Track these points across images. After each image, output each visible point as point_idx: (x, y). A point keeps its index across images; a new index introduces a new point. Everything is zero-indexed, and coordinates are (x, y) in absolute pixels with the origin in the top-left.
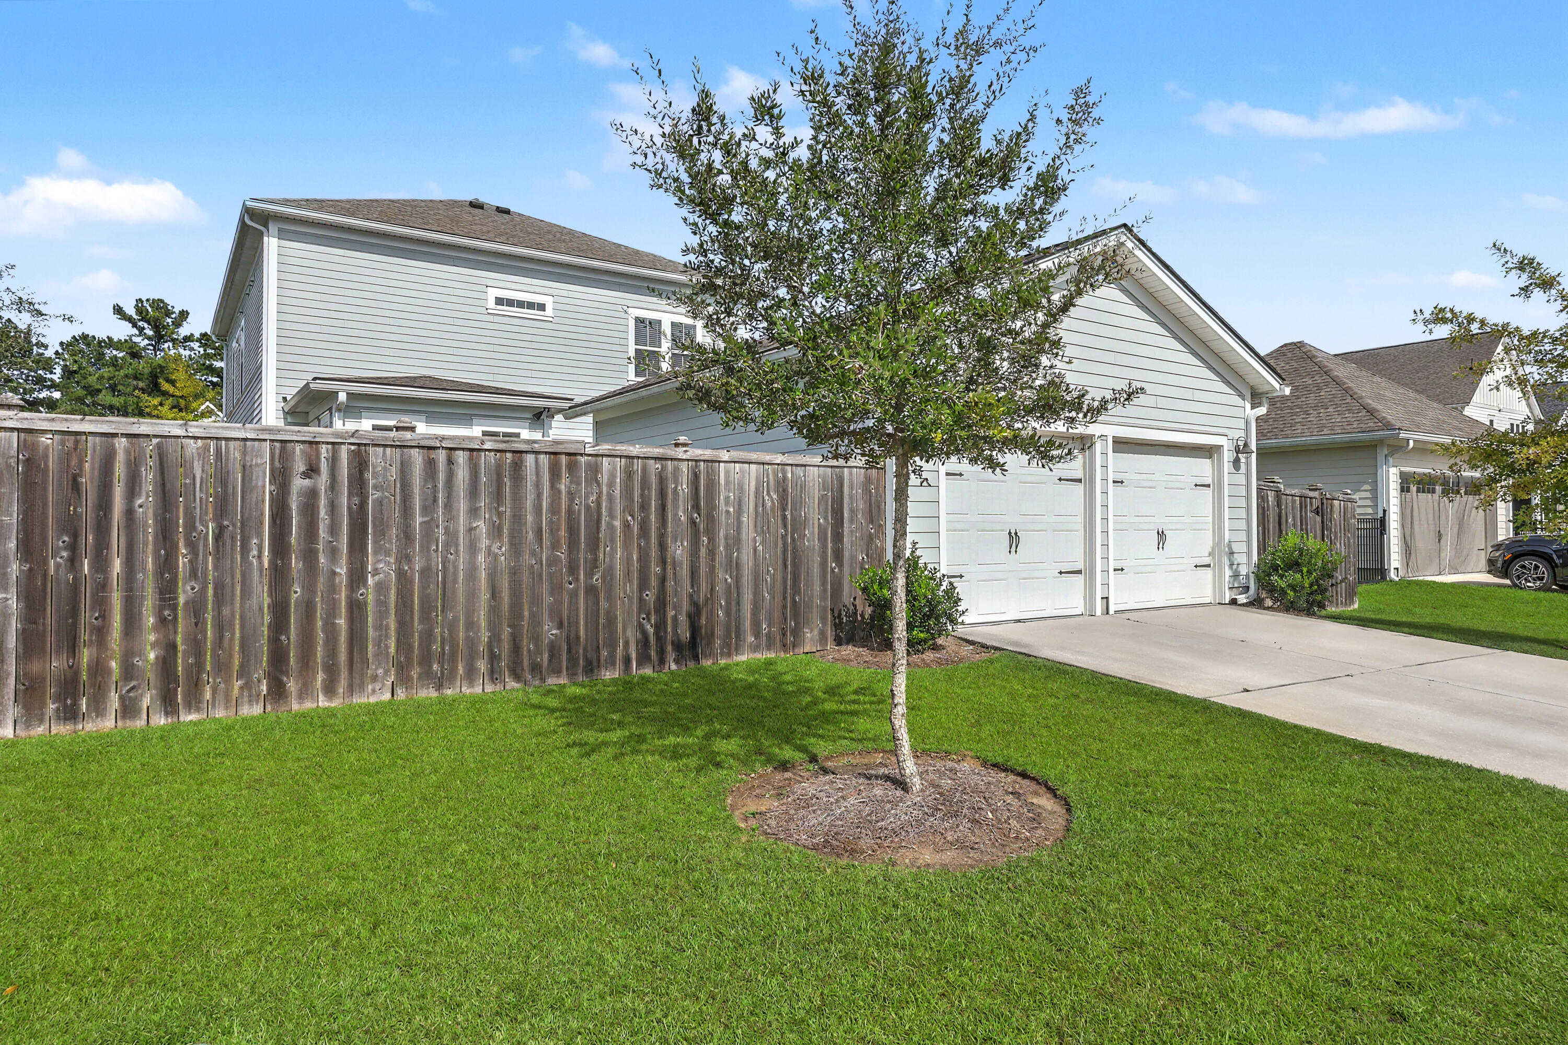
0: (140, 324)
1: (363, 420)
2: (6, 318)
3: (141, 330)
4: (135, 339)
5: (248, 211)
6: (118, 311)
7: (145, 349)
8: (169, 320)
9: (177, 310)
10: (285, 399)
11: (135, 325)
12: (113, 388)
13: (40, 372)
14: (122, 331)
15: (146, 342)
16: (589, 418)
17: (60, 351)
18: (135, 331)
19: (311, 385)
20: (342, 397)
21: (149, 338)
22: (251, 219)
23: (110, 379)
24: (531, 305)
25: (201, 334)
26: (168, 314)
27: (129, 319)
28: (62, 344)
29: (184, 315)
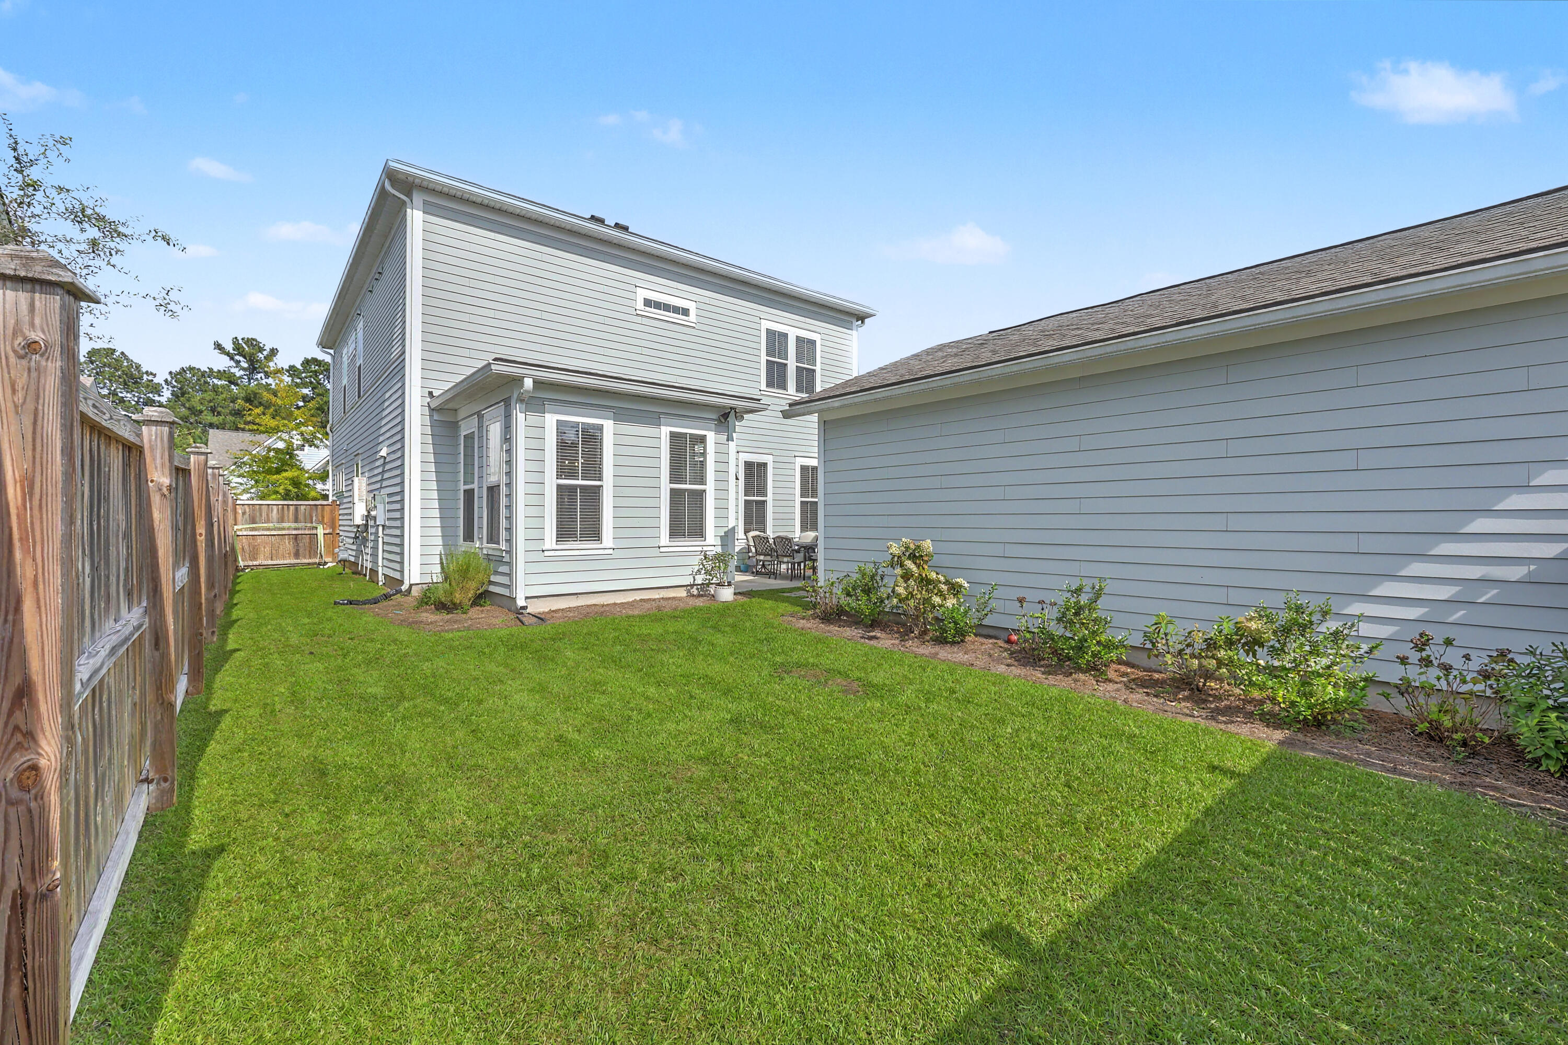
0: (237, 358)
1: (547, 415)
2: (120, 351)
3: (238, 362)
4: (233, 370)
5: (391, 175)
6: (218, 347)
7: (241, 377)
8: (261, 355)
9: (268, 348)
10: (431, 393)
11: (232, 358)
12: (213, 410)
13: (151, 395)
14: (222, 363)
15: (242, 373)
16: (814, 418)
17: (169, 379)
18: (232, 363)
19: (493, 367)
20: (528, 383)
21: (244, 369)
22: (393, 186)
23: (210, 401)
24: (676, 310)
25: (290, 367)
26: (261, 350)
27: (228, 354)
28: (171, 373)
29: (274, 352)
